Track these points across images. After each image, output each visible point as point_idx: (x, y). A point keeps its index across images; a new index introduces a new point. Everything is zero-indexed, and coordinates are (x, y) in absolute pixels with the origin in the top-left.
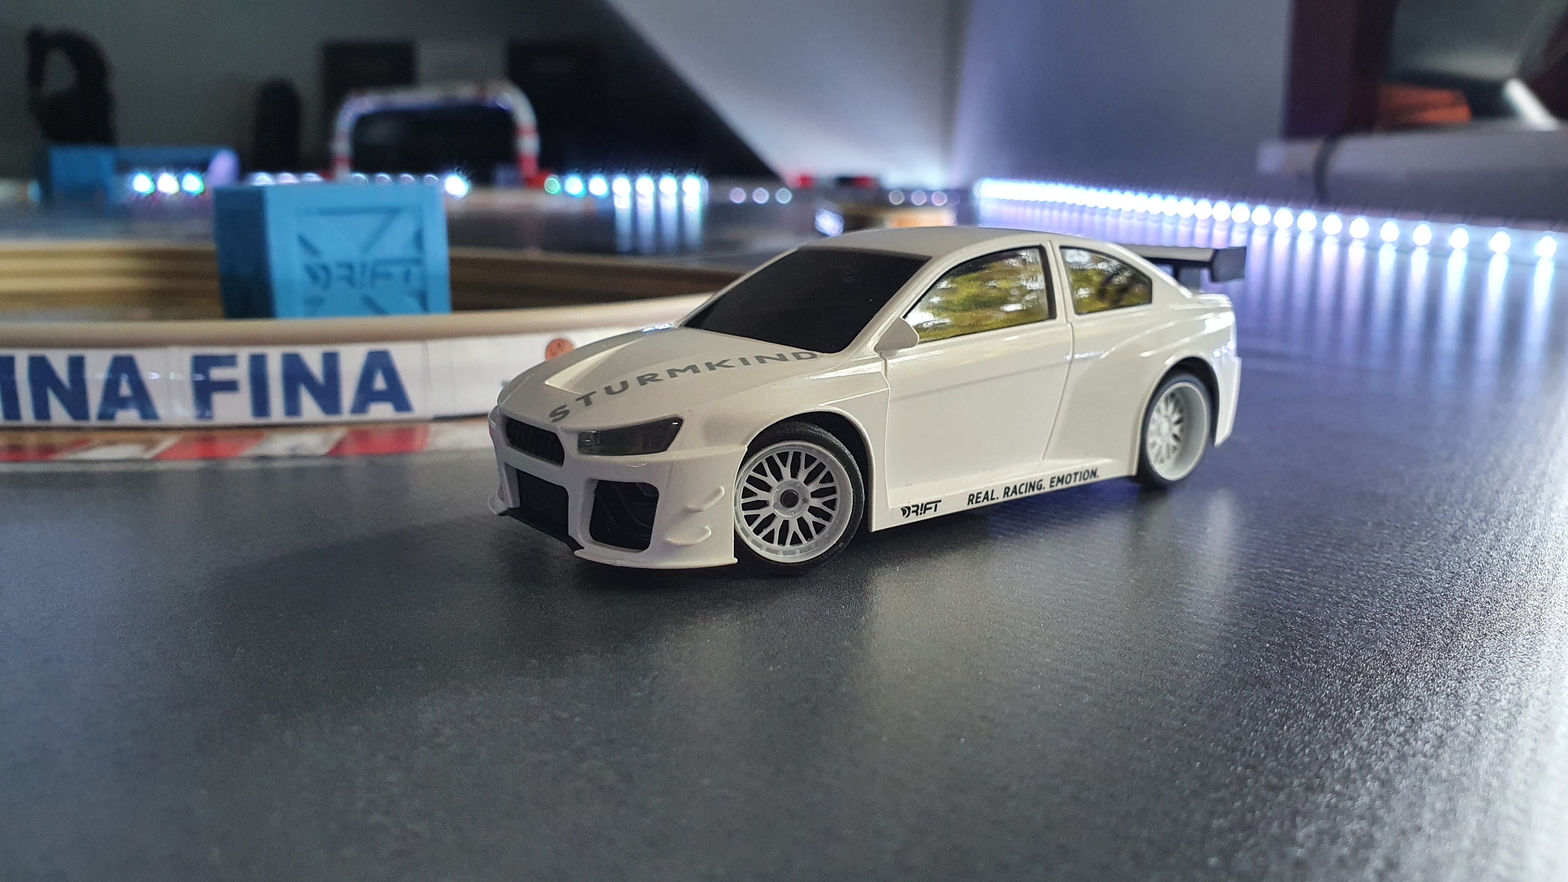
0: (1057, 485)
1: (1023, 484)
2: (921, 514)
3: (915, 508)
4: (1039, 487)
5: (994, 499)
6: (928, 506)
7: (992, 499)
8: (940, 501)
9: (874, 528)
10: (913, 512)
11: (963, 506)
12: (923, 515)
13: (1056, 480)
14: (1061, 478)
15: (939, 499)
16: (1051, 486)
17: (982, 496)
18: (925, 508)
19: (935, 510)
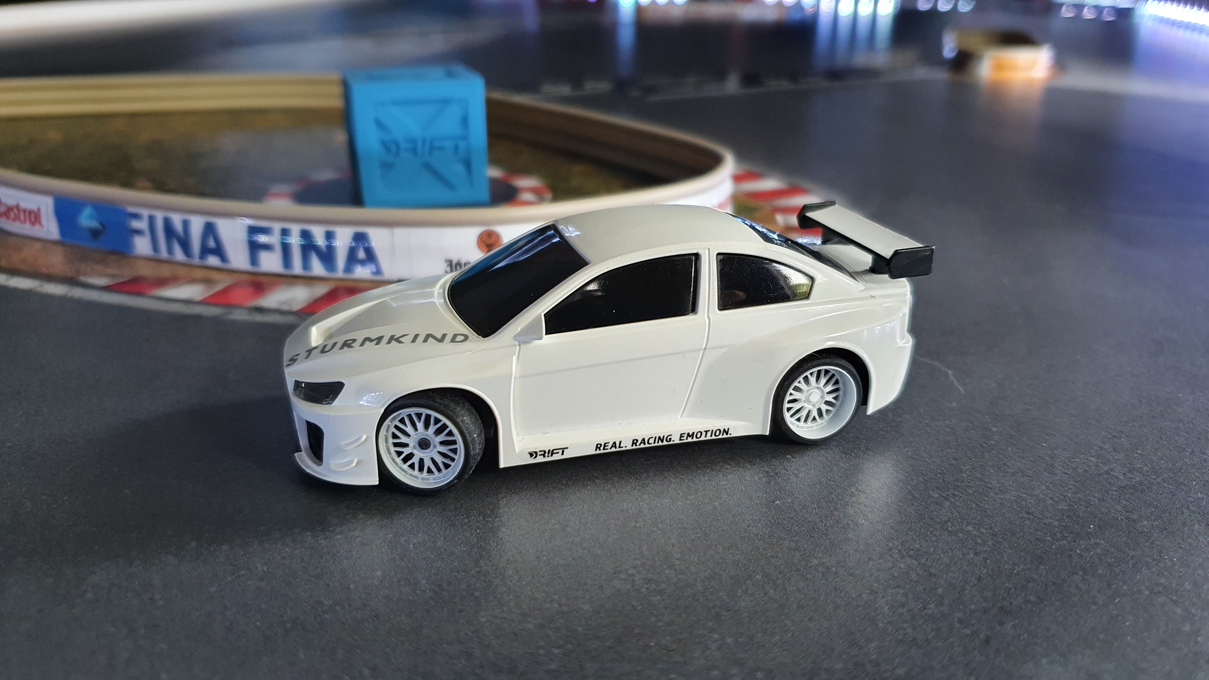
0: (687, 439)
1: (652, 438)
2: (548, 456)
3: (543, 453)
4: (668, 440)
5: (622, 447)
6: (555, 451)
7: (620, 447)
8: (567, 448)
9: (502, 465)
10: (540, 455)
11: (591, 451)
12: (550, 457)
13: (686, 435)
14: (691, 434)
15: (567, 447)
16: (680, 440)
17: (610, 445)
18: (552, 453)
19: (563, 454)
